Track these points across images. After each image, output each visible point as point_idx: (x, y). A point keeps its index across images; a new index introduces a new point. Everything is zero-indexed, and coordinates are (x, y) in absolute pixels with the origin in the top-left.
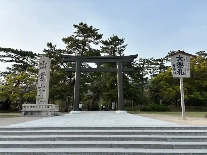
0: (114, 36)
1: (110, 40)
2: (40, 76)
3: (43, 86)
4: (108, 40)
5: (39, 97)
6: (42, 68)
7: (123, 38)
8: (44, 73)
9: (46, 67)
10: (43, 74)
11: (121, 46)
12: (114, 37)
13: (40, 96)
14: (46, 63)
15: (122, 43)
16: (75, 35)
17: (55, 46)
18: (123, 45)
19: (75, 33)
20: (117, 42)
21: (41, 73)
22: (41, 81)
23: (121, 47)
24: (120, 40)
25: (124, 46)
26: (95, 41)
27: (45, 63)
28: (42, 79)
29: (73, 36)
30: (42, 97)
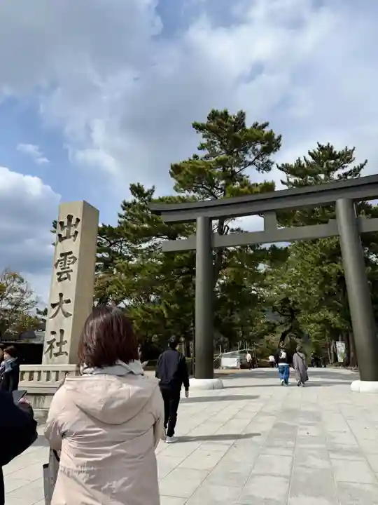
0: (319, 146)
1: (310, 159)
2: (59, 265)
3: (65, 298)
4: (303, 162)
5: (53, 337)
6: (65, 238)
7: (350, 148)
8: (71, 253)
9: (76, 232)
10: (68, 256)
11: (347, 170)
12: (321, 148)
13: (53, 333)
14: (78, 220)
15: (349, 161)
16: (202, 154)
17: (153, 191)
18: (350, 167)
19: (202, 147)
20: (333, 161)
21: (62, 255)
22: (60, 280)
23: (345, 174)
24: (339, 156)
25: (355, 169)
26: (259, 162)
27: (74, 221)
28: (65, 275)
29: (196, 157)
30: (61, 338)
